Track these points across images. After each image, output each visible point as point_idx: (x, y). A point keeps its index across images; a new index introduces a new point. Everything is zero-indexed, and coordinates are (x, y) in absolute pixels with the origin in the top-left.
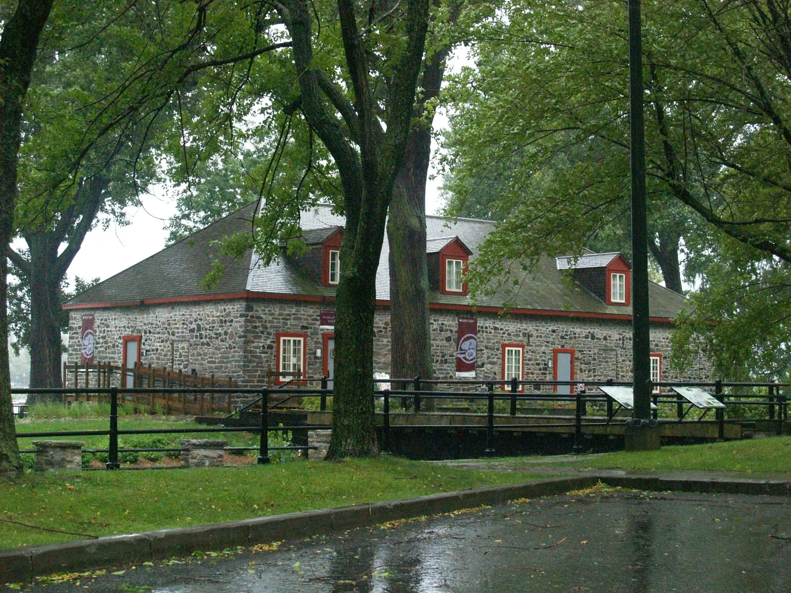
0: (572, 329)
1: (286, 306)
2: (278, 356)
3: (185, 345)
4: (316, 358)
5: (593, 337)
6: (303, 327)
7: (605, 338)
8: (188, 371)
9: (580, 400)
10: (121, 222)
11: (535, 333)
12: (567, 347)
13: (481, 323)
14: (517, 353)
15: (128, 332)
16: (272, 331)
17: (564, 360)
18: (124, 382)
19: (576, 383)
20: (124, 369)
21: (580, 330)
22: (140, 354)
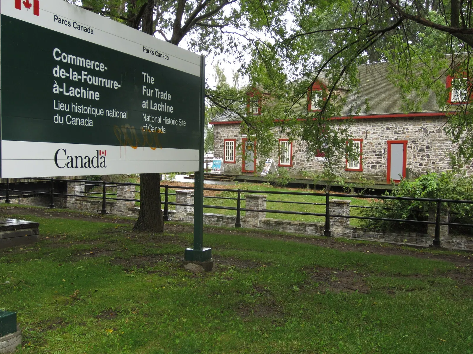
0: (404, 126)
1: (228, 127)
2: (225, 150)
4: (240, 150)
5: (426, 131)
6: (235, 136)
11: (372, 131)
12: (400, 139)
16: (223, 138)
21: (413, 127)
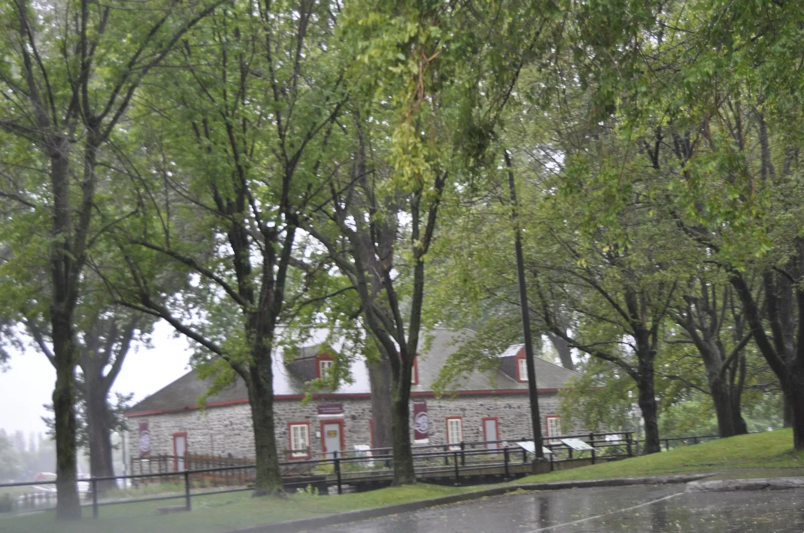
0: (494, 403)
1: (293, 403)
2: (290, 439)
3: (221, 436)
4: (317, 438)
5: (510, 407)
6: (307, 417)
7: (519, 407)
8: (225, 455)
9: (506, 452)
10: (148, 347)
11: (468, 408)
12: (492, 416)
13: (429, 403)
14: (457, 422)
15: (176, 430)
16: (284, 421)
17: (491, 425)
18: (176, 467)
19: (501, 442)
20: (176, 458)
21: (501, 403)
22: (187, 445)
